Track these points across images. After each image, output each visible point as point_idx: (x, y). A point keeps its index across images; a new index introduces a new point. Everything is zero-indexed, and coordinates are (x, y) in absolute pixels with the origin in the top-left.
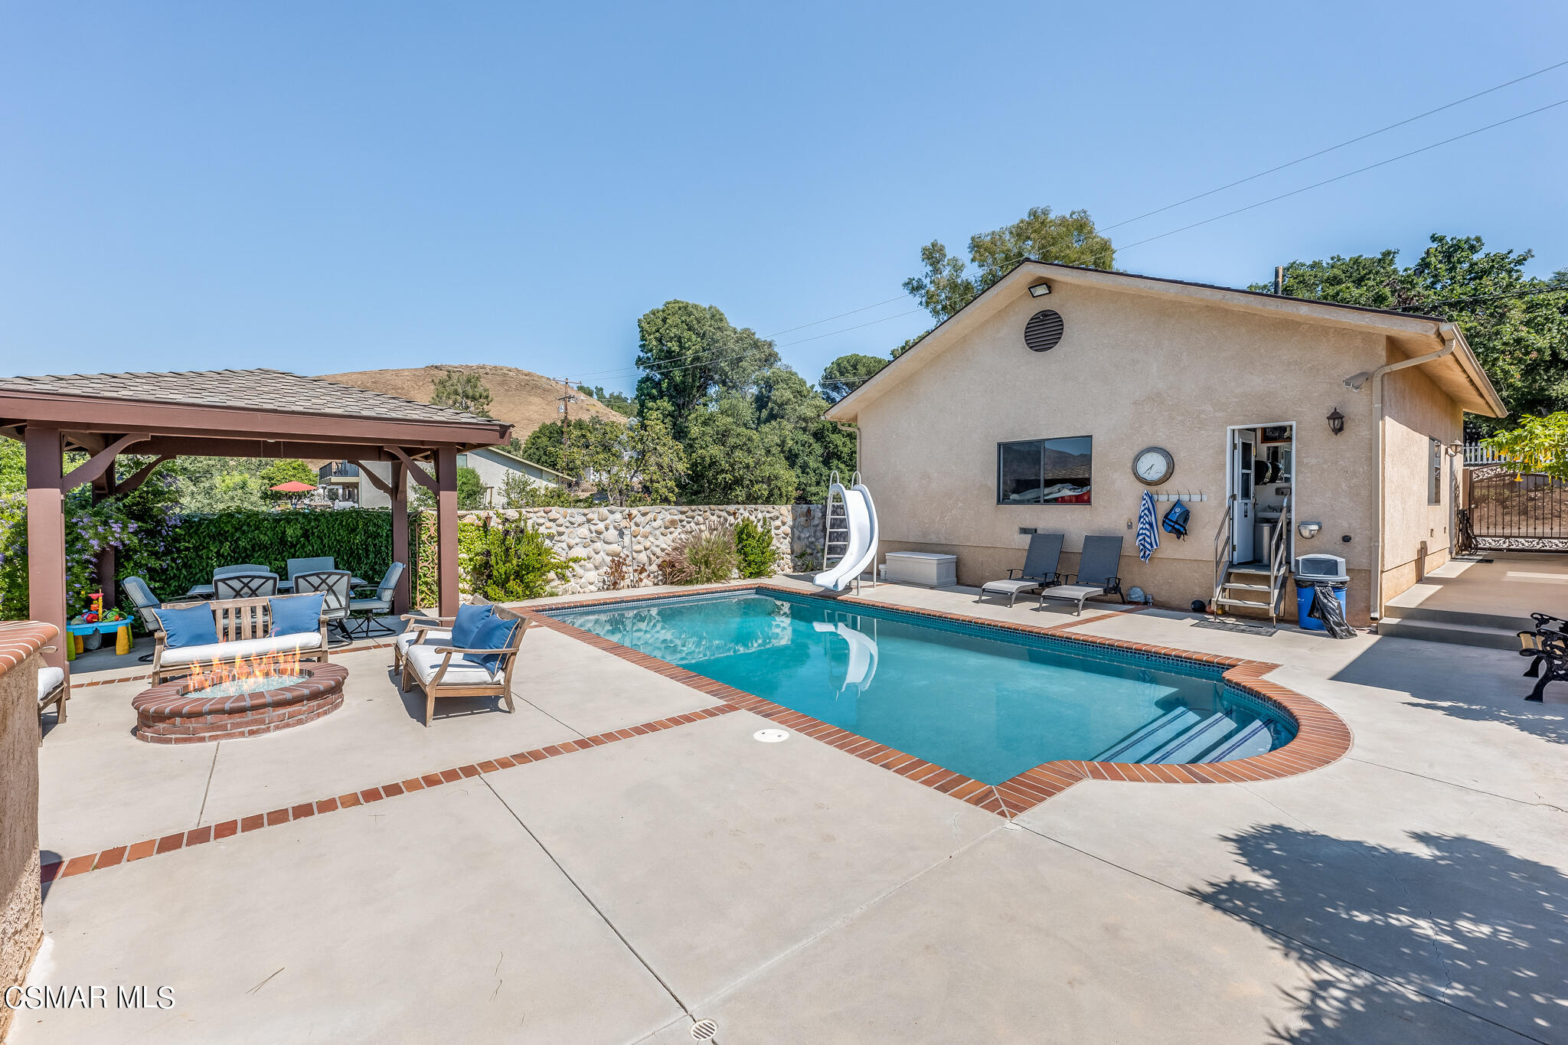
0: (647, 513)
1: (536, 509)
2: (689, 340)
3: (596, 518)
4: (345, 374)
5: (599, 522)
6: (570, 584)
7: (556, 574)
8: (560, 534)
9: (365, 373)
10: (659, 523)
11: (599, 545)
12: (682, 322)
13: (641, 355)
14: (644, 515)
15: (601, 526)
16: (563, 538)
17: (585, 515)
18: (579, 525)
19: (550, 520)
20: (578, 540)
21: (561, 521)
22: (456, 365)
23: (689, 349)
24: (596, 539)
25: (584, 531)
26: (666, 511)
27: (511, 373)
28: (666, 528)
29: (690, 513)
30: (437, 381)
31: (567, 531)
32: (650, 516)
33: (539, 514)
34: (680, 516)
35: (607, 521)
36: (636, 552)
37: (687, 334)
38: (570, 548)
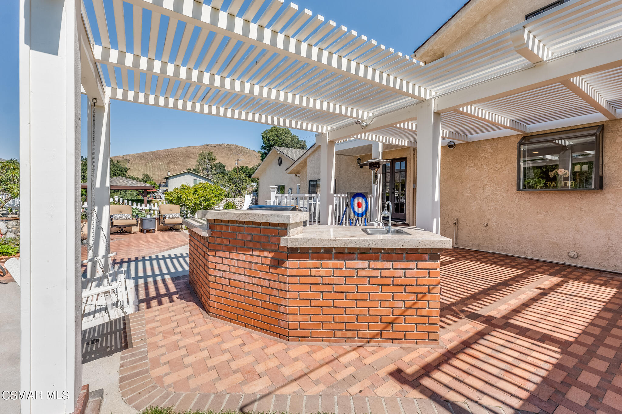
2: (277, 140)
4: (176, 148)
9: (183, 148)
12: (275, 134)
13: (263, 145)
22: (214, 144)
23: (277, 143)
27: (233, 147)
30: (199, 154)
37: (276, 138)
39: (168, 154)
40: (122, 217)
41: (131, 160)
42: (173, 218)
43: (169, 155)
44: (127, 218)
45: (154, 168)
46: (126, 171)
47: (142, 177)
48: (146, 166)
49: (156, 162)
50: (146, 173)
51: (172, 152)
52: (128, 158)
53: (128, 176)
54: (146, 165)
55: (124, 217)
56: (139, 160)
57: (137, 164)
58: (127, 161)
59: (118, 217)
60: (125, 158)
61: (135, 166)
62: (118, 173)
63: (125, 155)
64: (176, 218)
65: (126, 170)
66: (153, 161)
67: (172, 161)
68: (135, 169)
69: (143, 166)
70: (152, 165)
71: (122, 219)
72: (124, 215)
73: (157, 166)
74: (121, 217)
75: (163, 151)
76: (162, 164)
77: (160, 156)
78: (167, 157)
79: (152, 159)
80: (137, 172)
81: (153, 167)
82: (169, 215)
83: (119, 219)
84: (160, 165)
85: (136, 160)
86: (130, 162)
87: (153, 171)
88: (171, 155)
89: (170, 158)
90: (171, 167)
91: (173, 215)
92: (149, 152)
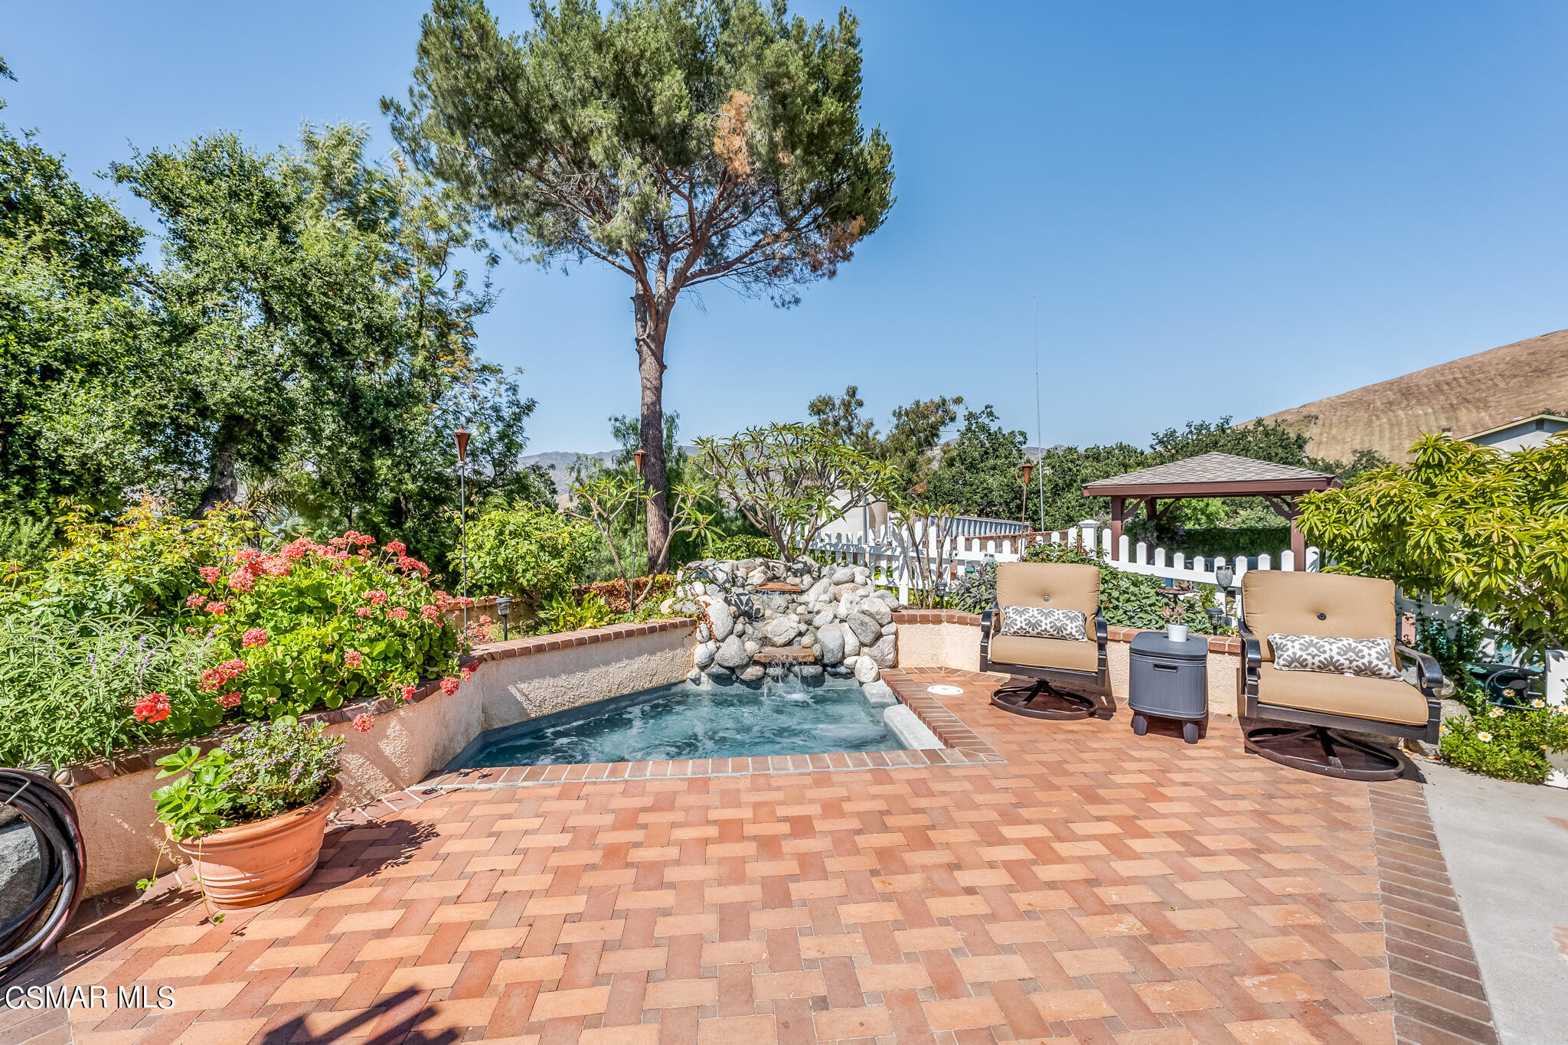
39: (1451, 377)
40: (1038, 623)
41: (1321, 416)
42: (1330, 667)
43: (1454, 379)
44: (1059, 630)
45: (1396, 430)
46: (1300, 447)
47: (1353, 458)
48: (1370, 426)
49: (1403, 409)
50: (1366, 447)
51: (1468, 367)
52: (1314, 411)
53: (1306, 460)
54: (1370, 423)
55: (1046, 624)
56: (1346, 411)
57: (1340, 423)
58: (1311, 419)
59: (1020, 622)
60: (1305, 413)
61: (1334, 431)
62: (1277, 454)
63: (1304, 406)
64: (1359, 672)
65: (1300, 442)
66: (1393, 408)
67: (1469, 397)
68: (1334, 438)
69: (1359, 430)
70: (1389, 420)
71: (1039, 636)
72: (1047, 615)
73: (1409, 422)
74: (1034, 626)
75: (1433, 371)
76: (1426, 414)
77: (1419, 389)
78: (1446, 387)
79: (1391, 403)
80: (1339, 448)
81: (1392, 425)
82: (1293, 648)
83: (1026, 635)
84: (1419, 416)
85: (1339, 413)
86: (1320, 422)
87: (1392, 439)
88: (1464, 378)
89: (1459, 390)
90: (1464, 419)
91: (1332, 650)
92: (1381, 384)
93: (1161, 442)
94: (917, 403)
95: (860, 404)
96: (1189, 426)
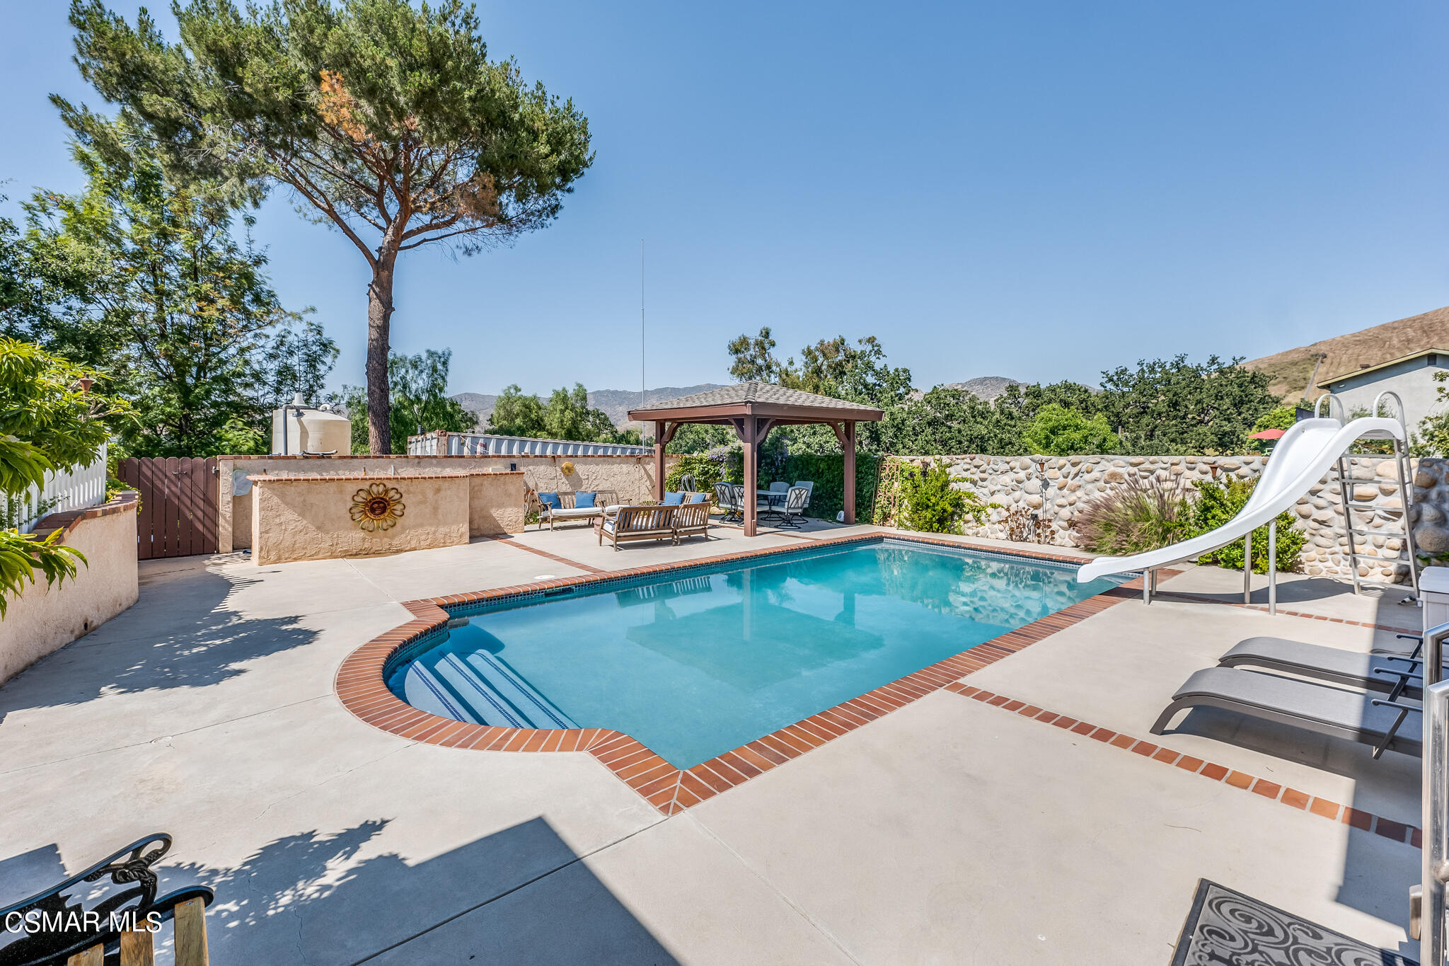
0: (1079, 463)
1: (963, 456)
3: (1018, 467)
5: (1020, 470)
6: (983, 527)
7: (974, 517)
8: (983, 480)
10: (1095, 474)
11: (1017, 494)
14: (1074, 465)
15: (1022, 475)
16: (985, 484)
17: (1008, 463)
18: (1002, 473)
19: (975, 467)
20: (999, 487)
21: (984, 467)
24: (1016, 488)
25: (1007, 479)
26: (1108, 461)
28: (1106, 482)
29: (1147, 466)
31: (990, 478)
32: (1083, 467)
33: (965, 460)
34: (1131, 468)
35: (1030, 471)
36: (1059, 506)
38: (993, 494)
41: (1331, 354)
52: (1324, 349)
58: (1318, 357)
63: (1315, 345)
86: (1328, 361)
93: (1111, 380)
94: (822, 343)
95: (773, 344)
96: (1141, 364)
